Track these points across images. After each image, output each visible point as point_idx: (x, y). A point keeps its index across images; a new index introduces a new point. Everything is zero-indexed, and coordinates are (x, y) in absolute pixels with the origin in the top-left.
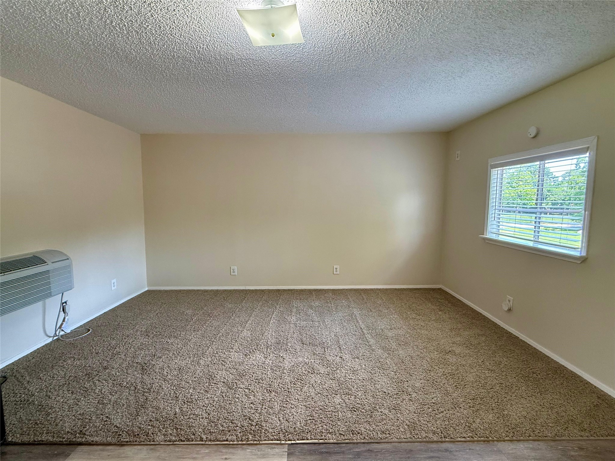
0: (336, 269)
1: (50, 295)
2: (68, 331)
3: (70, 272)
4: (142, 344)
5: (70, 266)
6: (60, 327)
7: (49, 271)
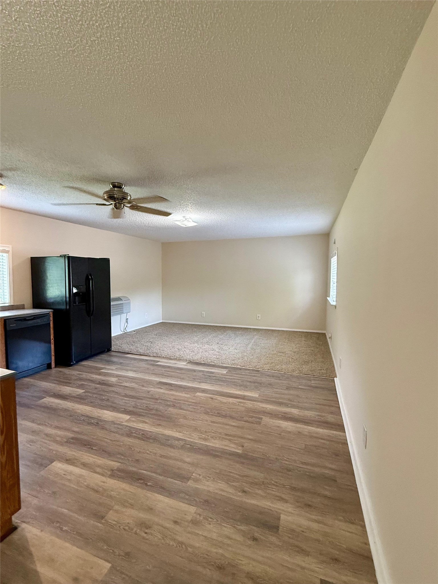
0: (259, 316)
1: (123, 313)
2: (128, 331)
3: (130, 305)
4: (153, 337)
5: (130, 303)
6: (125, 329)
7: (123, 303)
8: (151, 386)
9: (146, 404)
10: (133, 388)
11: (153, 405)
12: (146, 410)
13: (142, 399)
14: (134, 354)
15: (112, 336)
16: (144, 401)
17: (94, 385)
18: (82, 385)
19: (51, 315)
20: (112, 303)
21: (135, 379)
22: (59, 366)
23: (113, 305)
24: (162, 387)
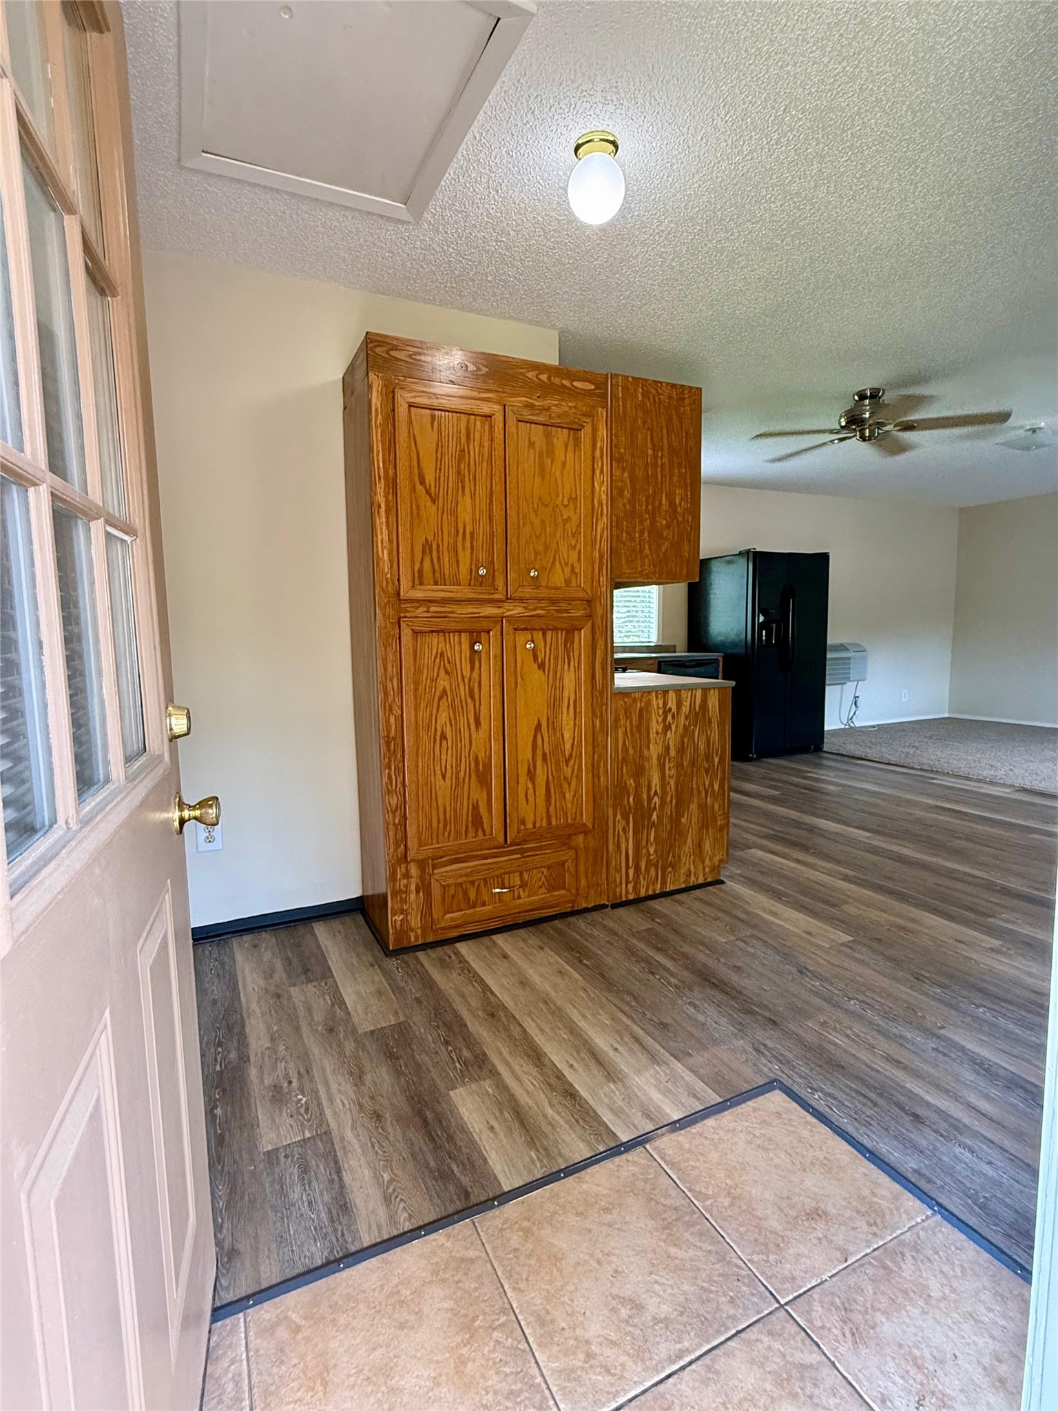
2: (856, 726)
3: (864, 663)
5: (864, 658)
6: (851, 719)
7: (849, 658)
15: (826, 728)
19: (721, 663)
20: (829, 655)
23: (831, 659)
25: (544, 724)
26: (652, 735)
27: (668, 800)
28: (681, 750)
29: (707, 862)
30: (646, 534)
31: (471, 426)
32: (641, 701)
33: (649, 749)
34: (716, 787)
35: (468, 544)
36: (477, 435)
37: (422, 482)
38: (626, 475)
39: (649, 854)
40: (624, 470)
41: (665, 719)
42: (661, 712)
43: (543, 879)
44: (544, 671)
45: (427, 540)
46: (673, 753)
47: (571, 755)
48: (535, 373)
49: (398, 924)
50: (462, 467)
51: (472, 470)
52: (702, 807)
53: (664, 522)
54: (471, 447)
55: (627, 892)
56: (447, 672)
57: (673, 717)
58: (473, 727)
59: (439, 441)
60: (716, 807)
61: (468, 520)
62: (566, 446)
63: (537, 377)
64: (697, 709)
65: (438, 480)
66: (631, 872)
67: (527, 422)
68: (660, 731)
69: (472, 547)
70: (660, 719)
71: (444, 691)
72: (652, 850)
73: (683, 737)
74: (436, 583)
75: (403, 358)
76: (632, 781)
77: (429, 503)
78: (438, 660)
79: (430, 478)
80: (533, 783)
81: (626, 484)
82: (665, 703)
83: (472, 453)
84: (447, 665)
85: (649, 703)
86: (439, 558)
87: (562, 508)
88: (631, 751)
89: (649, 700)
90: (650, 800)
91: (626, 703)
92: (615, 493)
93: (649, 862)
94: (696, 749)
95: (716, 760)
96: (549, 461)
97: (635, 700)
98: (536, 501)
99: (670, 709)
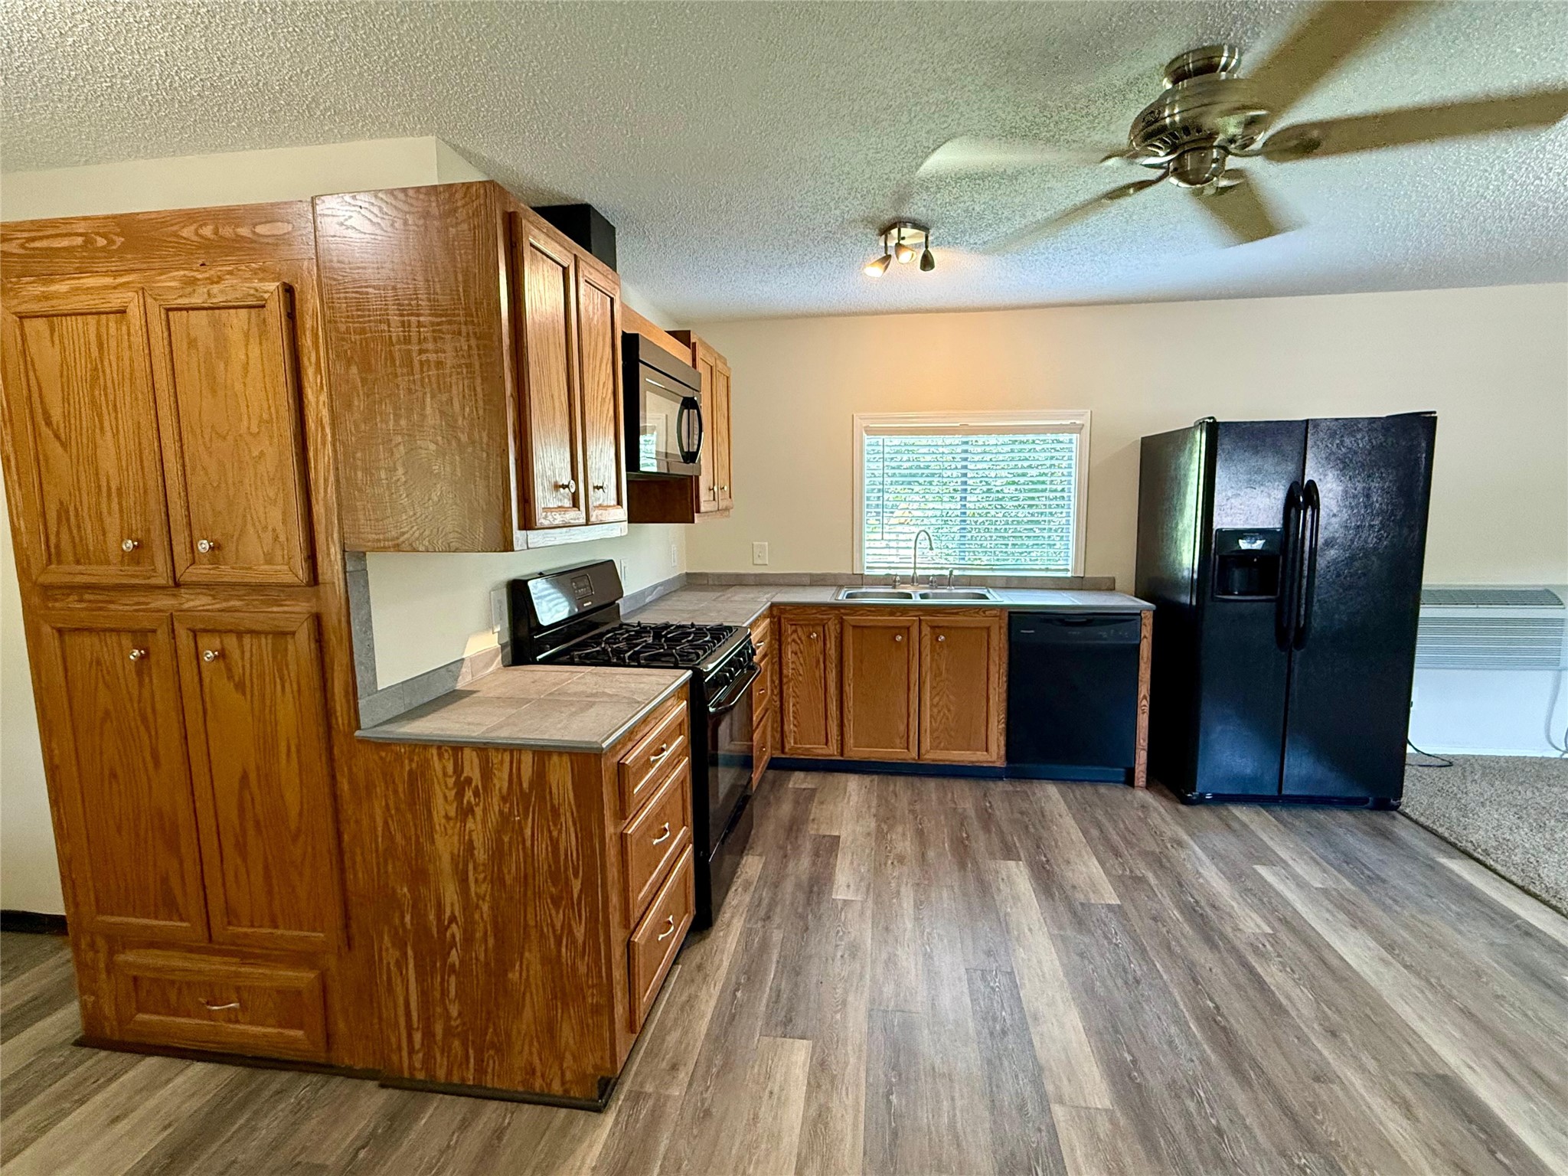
8: (1372, 1065)
9: (1237, 1119)
10: (1278, 1009)
11: (1257, 1149)
12: (1198, 1142)
13: (1237, 1070)
14: (1495, 871)
16: (1240, 1098)
17: (1167, 902)
18: (1141, 880)
21: (1339, 979)
22: (1166, 792)
24: (1420, 1112)
25: (253, 776)
26: (438, 818)
27: (479, 935)
28: (498, 854)
29: (568, 1061)
30: (400, 471)
31: (103, 330)
32: (411, 760)
33: (433, 842)
34: (580, 932)
35: (115, 506)
36: (113, 344)
37: (49, 424)
38: (354, 370)
39: (448, 1017)
40: (349, 362)
41: (460, 795)
42: (451, 781)
43: (271, 1005)
44: (244, 694)
45: (61, 503)
46: (481, 855)
47: (299, 830)
48: (193, 228)
49: (89, 1006)
50: (97, 393)
51: (111, 397)
52: (552, 962)
53: (432, 447)
54: (106, 363)
55: (411, 1067)
56: (107, 686)
57: (476, 794)
58: (150, 765)
59: (64, 361)
60: (582, 969)
61: (113, 472)
62: (247, 335)
63: (197, 234)
64: (525, 785)
65: (66, 416)
66: (418, 1037)
67: (180, 309)
68: (452, 814)
69: (121, 511)
70: (451, 794)
71: (107, 713)
72: (454, 1011)
73: (499, 832)
74: (78, 562)
75: (15, 251)
76: (405, 890)
77: (59, 450)
78: (93, 672)
79: (56, 414)
80: (245, 860)
81: (355, 388)
82: (458, 770)
83: (108, 371)
84: (107, 677)
85: (426, 764)
86: (79, 527)
87: (248, 438)
88: (399, 838)
89: (427, 761)
90: (443, 929)
91: (381, 758)
92: (337, 404)
93: (448, 1032)
94: (530, 857)
95: (576, 886)
96: (222, 366)
97: (399, 758)
98: (207, 431)
99: (469, 780)
